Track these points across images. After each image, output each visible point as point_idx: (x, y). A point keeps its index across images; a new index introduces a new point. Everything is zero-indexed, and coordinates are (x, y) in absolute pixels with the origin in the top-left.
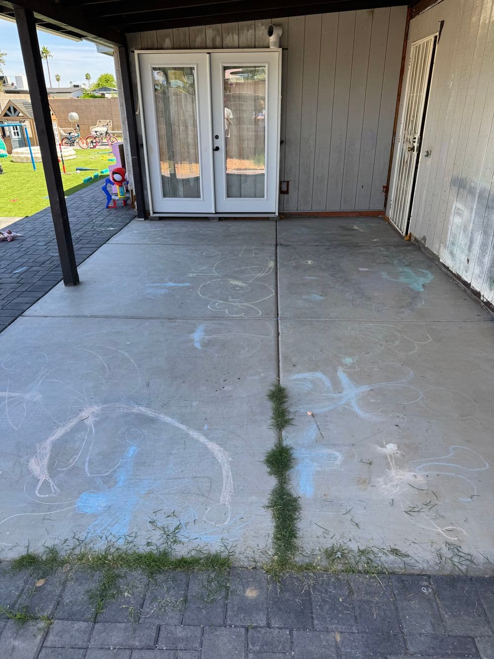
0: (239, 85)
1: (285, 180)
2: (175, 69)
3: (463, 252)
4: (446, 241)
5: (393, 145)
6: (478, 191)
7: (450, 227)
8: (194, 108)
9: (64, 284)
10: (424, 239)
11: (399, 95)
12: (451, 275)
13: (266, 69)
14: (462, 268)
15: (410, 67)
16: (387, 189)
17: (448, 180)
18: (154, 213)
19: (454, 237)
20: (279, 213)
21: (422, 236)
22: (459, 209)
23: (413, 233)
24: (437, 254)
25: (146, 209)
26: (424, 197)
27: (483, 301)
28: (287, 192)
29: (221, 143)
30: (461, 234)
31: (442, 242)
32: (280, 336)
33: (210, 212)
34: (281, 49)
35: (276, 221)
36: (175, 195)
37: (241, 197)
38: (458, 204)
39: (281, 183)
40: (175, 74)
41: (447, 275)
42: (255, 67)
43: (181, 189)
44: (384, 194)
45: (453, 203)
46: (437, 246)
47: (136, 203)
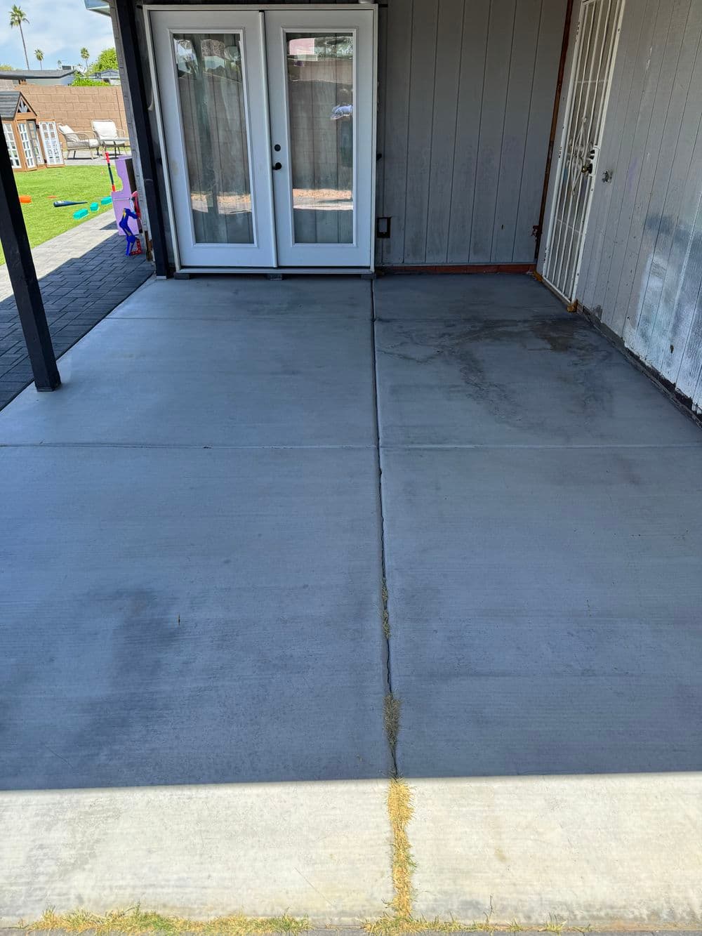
0: (311, 65)
1: (385, 216)
2: (209, 36)
3: (663, 333)
4: (635, 316)
5: (549, 161)
6: (691, 238)
7: (642, 294)
8: (241, 101)
9: (35, 388)
10: (599, 310)
11: (560, 82)
12: (642, 368)
13: (353, 39)
14: (661, 359)
15: (578, 38)
16: (539, 231)
17: (639, 219)
18: (182, 267)
19: (649, 309)
20: (375, 268)
21: (595, 306)
22: (657, 266)
23: (580, 300)
24: (620, 336)
25: (169, 262)
26: (599, 246)
27: (695, 413)
28: (387, 235)
29: (284, 157)
30: (661, 304)
31: (630, 316)
32: (382, 475)
33: (270, 266)
34: (377, 5)
35: (372, 280)
36: (214, 239)
37: (316, 242)
38: (655, 258)
39: (377, 220)
40: (209, 45)
41: (636, 368)
42: (336, 35)
43: (223, 230)
44: (534, 238)
45: (647, 257)
46: (620, 323)
47: (153, 253)
